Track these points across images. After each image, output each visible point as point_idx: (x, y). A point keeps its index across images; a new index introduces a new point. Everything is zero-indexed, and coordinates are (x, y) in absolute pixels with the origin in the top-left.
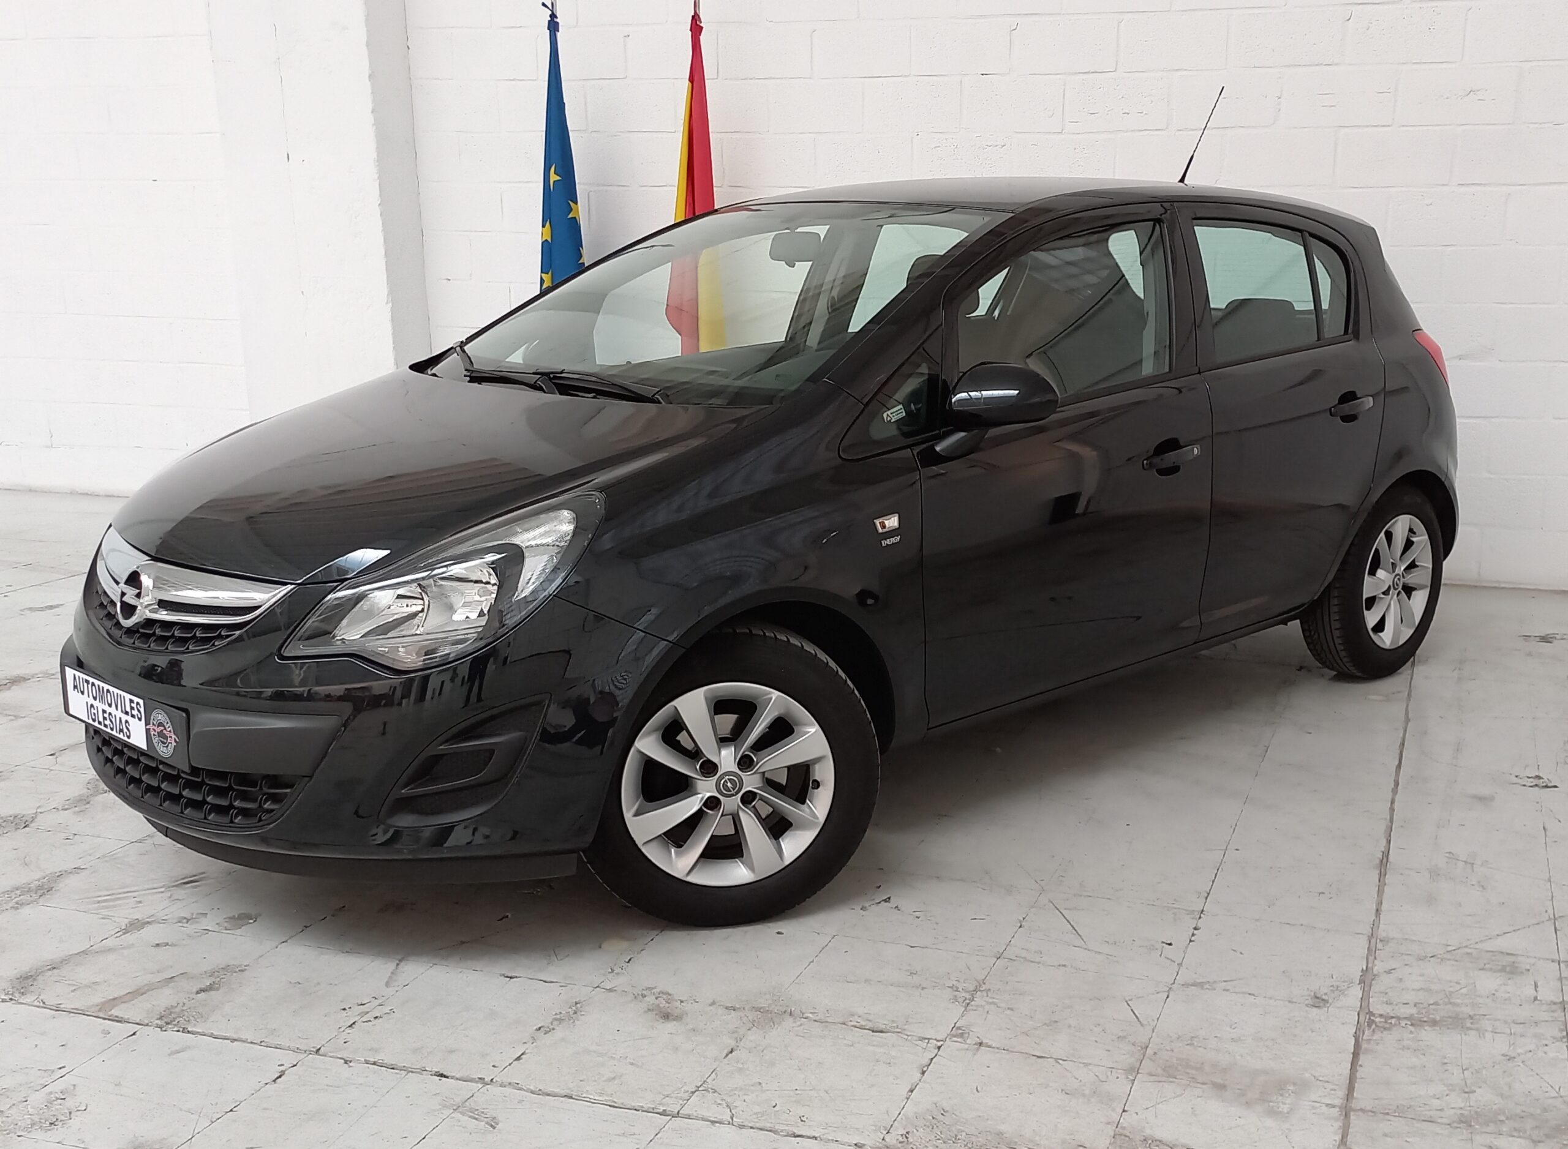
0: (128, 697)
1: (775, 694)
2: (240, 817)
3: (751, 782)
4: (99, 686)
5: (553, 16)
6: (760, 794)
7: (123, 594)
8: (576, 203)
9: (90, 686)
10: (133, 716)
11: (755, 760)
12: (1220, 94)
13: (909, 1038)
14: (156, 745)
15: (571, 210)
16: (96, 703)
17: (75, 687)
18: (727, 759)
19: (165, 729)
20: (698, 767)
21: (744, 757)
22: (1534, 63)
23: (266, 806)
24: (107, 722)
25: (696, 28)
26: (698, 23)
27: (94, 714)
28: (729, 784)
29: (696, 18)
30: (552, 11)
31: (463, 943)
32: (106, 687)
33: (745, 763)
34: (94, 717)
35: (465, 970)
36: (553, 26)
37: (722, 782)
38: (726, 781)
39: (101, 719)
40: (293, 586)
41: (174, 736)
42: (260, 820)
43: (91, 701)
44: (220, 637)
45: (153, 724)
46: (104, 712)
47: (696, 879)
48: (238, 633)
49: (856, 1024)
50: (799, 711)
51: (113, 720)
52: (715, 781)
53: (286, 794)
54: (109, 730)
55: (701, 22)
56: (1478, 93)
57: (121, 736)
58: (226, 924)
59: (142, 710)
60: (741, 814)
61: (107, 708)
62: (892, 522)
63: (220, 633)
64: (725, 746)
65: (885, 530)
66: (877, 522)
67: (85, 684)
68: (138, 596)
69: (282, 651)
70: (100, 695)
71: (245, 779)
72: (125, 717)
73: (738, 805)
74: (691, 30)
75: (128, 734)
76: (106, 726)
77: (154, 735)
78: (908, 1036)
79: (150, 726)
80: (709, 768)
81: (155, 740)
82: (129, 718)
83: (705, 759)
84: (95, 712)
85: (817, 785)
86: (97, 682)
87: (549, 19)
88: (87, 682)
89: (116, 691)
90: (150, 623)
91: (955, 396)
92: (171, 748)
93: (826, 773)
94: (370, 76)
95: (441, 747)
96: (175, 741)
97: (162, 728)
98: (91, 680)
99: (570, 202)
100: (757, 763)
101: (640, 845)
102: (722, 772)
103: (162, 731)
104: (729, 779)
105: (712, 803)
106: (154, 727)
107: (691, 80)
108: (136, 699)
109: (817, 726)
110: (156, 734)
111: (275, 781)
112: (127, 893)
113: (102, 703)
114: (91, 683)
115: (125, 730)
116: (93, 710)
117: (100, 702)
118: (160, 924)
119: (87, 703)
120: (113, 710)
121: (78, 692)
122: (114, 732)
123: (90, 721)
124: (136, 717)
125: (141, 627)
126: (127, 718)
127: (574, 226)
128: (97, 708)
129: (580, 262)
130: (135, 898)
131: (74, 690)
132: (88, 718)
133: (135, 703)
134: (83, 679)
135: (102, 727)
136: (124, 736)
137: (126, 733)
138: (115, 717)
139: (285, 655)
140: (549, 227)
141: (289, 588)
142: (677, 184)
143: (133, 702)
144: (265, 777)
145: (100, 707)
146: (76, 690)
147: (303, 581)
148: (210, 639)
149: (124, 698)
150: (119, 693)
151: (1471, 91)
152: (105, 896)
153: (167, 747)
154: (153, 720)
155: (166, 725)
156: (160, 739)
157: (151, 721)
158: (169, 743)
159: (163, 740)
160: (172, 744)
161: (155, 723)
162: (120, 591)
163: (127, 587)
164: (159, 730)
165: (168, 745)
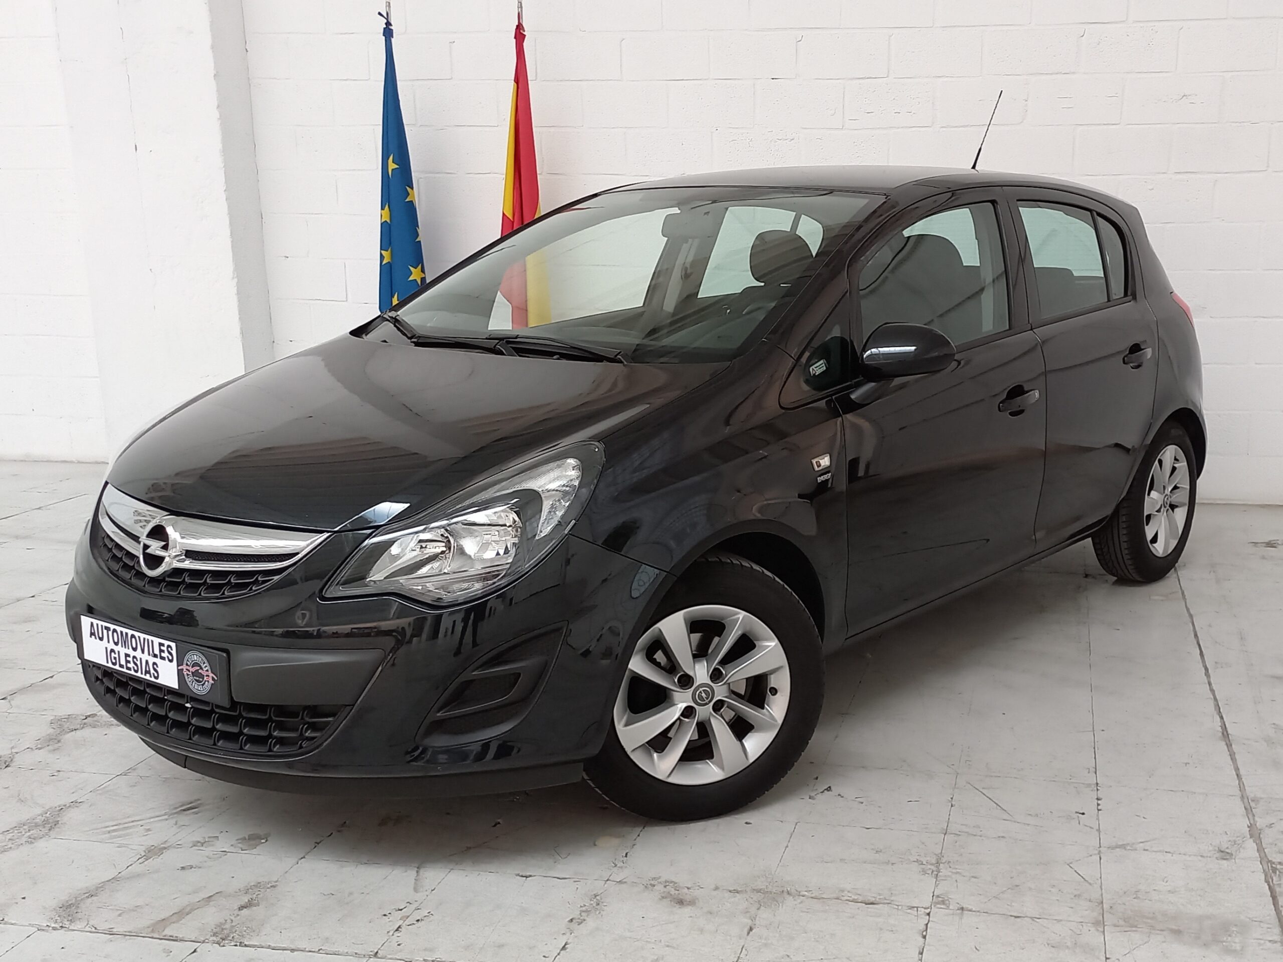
0: (157, 641)
1: (742, 615)
2: (278, 746)
3: (720, 692)
4: (122, 632)
5: (388, 24)
6: (727, 702)
7: (146, 547)
8: (412, 188)
9: (110, 633)
10: (163, 658)
11: (724, 672)
12: (1000, 96)
13: (900, 907)
14: (189, 684)
15: (408, 194)
16: (116, 648)
17: (92, 634)
18: (701, 672)
19: (201, 668)
20: (676, 680)
21: (716, 669)
22: (1234, 74)
23: (307, 734)
24: (131, 665)
25: (520, 36)
26: (521, 31)
27: (115, 658)
28: (703, 695)
29: (519, 27)
30: (387, 19)
31: (469, 848)
32: (130, 632)
33: (716, 676)
34: (114, 661)
35: (481, 873)
36: (388, 33)
37: (698, 692)
38: (701, 692)
39: (123, 662)
40: (329, 534)
41: (211, 675)
42: (301, 747)
43: (111, 646)
44: (256, 582)
45: (187, 665)
46: (127, 655)
47: (673, 780)
48: (276, 578)
49: (849, 898)
50: (760, 627)
51: (138, 663)
52: (692, 692)
53: (329, 722)
54: (132, 672)
55: (524, 31)
56: (1189, 97)
57: (147, 677)
58: (240, 845)
59: (174, 652)
60: (713, 721)
61: (132, 653)
62: (825, 461)
63: (257, 578)
64: (699, 661)
65: (820, 468)
66: (814, 461)
67: (105, 631)
68: (165, 548)
69: (323, 594)
70: (124, 640)
71: (282, 710)
72: (151, 660)
73: (711, 713)
74: (515, 38)
75: (156, 675)
76: (130, 669)
77: (188, 675)
78: (898, 906)
79: (184, 667)
80: (686, 681)
81: (189, 680)
82: (158, 660)
83: (682, 673)
84: (117, 656)
85: (774, 691)
86: (119, 629)
87: (385, 26)
88: (108, 629)
89: (142, 636)
90: (177, 572)
91: (865, 352)
92: (207, 686)
93: (782, 682)
94: (215, 75)
95: (474, 673)
96: (213, 679)
97: (199, 668)
98: (112, 627)
99: (408, 188)
100: (726, 676)
101: (629, 753)
102: (697, 684)
103: (198, 670)
104: (704, 690)
105: (688, 712)
106: (188, 668)
107: (517, 80)
108: (166, 643)
109: (776, 640)
110: (190, 673)
111: (314, 710)
112: (133, 822)
113: (125, 648)
114: (112, 629)
115: (152, 671)
116: (113, 654)
117: (122, 646)
118: (178, 848)
119: (106, 648)
120: (138, 654)
121: (96, 638)
122: (139, 674)
123: (110, 665)
124: (166, 659)
125: (169, 576)
126: (155, 660)
127: (411, 209)
128: (119, 652)
129: (417, 240)
130: (142, 826)
131: (91, 637)
132: (108, 662)
133: (166, 646)
134: (102, 626)
135: (125, 670)
136: (151, 677)
137: (154, 674)
138: (141, 659)
139: (326, 596)
140: (388, 209)
141: (327, 535)
142: (505, 172)
143: (163, 645)
144: (306, 708)
145: (123, 651)
146: (93, 637)
147: (340, 529)
148: (247, 585)
149: (152, 642)
150: (147, 637)
151: (1184, 96)
152: (113, 826)
153: (203, 685)
154: (188, 661)
155: (202, 665)
156: (195, 678)
157: (185, 662)
158: (205, 681)
159: (198, 679)
160: (208, 681)
161: (189, 664)
162: (142, 544)
163: (149, 542)
164: (193, 670)
165: (204, 683)
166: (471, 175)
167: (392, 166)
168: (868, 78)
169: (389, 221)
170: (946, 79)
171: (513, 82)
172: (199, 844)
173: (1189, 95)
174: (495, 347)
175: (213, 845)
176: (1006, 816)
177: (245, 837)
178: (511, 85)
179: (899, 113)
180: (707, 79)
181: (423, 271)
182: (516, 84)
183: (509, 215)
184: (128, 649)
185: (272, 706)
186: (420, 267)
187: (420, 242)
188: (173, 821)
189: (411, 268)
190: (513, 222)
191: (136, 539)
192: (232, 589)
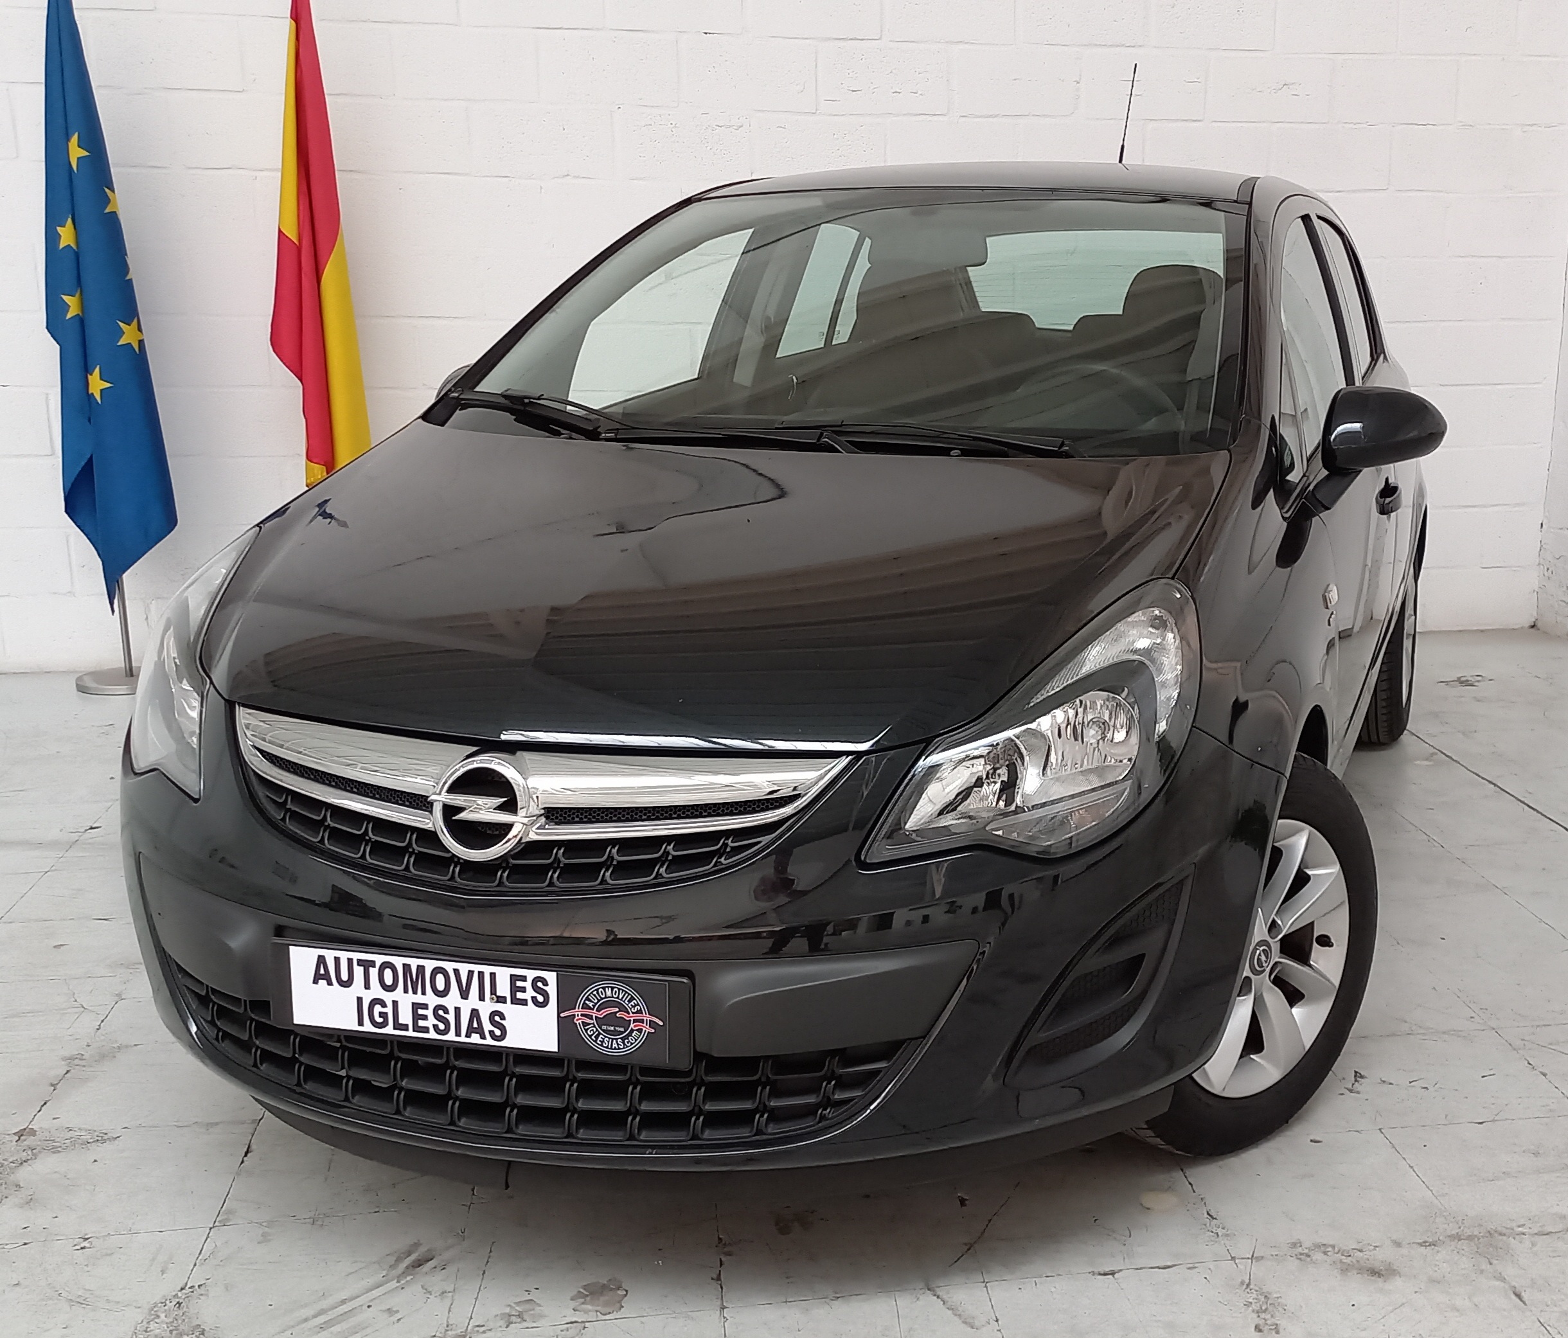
0: (504, 974)
1: (1306, 831)
2: (771, 1126)
3: (1277, 951)
4: (407, 967)
6: (1284, 964)
7: (450, 811)
8: (113, 191)
9: (374, 972)
10: (516, 1001)
11: (1279, 922)
12: (1135, 73)
15: (108, 200)
16: (388, 997)
17: (318, 978)
18: (1260, 924)
19: (623, 1010)
23: (835, 1096)
24: (429, 1023)
27: (381, 1014)
28: (1263, 958)
32: (430, 965)
33: (1275, 927)
34: (380, 1020)
37: (1257, 954)
38: (1260, 955)
39: (406, 1017)
40: (852, 757)
41: (647, 1017)
42: (824, 1119)
43: (376, 991)
44: (721, 851)
45: (585, 1006)
46: (416, 1006)
48: (765, 839)
51: (451, 1017)
53: (876, 1072)
54: (432, 1035)
57: (475, 1039)
59: (552, 989)
60: (1266, 995)
61: (432, 1000)
62: (1334, 596)
63: (725, 843)
67: (359, 971)
68: (511, 806)
69: (863, 858)
70: (415, 980)
72: (486, 1009)
75: (498, 1032)
76: (426, 1030)
77: (585, 1024)
79: (578, 1012)
82: (507, 1008)
84: (389, 1010)
86: (398, 962)
88: (366, 964)
89: (464, 968)
90: (535, 847)
92: (635, 1042)
93: (1338, 925)
95: (1089, 963)
96: (652, 1025)
97: (617, 1010)
98: (379, 959)
99: (107, 190)
100: (1285, 924)
102: (1256, 941)
103: (617, 1013)
104: (1264, 950)
105: (1244, 986)
106: (587, 1011)
108: (531, 974)
109: (1338, 866)
110: (592, 1021)
111: (848, 1056)
112: (343, 1302)
113: (415, 992)
114: (378, 965)
115: (487, 1027)
116: (378, 1009)
117: (406, 991)
118: (484, 1332)
119: (360, 1000)
120: (453, 1000)
121: (330, 983)
122: (451, 1036)
123: (368, 1027)
124: (530, 1002)
125: (515, 857)
126: (499, 1007)
127: (112, 225)
128: (395, 1003)
129: (128, 278)
130: (369, 1307)
131: (315, 982)
132: (361, 1023)
133: (530, 980)
134: (350, 961)
135: (410, 1033)
136: (483, 1037)
137: (491, 1033)
138: (457, 1010)
139: (868, 861)
140: (72, 227)
141: (844, 761)
142: (280, 167)
143: (523, 978)
144: (833, 1053)
145: (406, 1001)
146: (323, 983)
148: (711, 854)
149: (493, 975)
150: (476, 968)
151: (1285, 85)
152: (315, 1316)
153: (623, 1039)
154: (587, 999)
155: (625, 1003)
156: (604, 1027)
157: (581, 1000)
158: (632, 1031)
159: (612, 1028)
160: (640, 1031)
161: (591, 1004)
162: (438, 809)
163: (458, 800)
164: (601, 1014)
165: (630, 1034)
166: (194, 171)
167: (76, 152)
168: (851, 39)
169: (73, 246)
170: (967, 46)
171: (289, 19)
172: (513, 1319)
173: (1292, 85)
174: (818, 440)
175: (542, 1316)
177: (579, 1292)
178: (287, 24)
179: (900, 93)
180: (601, 29)
181: (140, 329)
182: (293, 22)
183: (292, 234)
184: (424, 993)
185: (767, 1058)
186: (135, 321)
187: (131, 280)
188: (416, 1288)
189: (121, 324)
190: (299, 249)
191: (421, 802)
192: (673, 868)
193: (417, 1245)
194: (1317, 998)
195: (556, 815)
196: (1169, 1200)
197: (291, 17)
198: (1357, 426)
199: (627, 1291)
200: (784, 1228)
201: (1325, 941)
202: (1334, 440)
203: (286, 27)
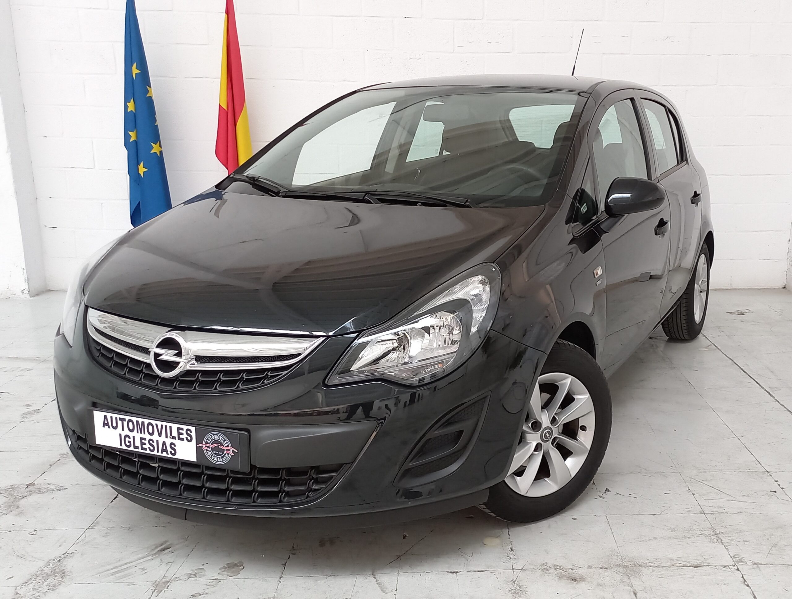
0: (175, 427)
1: (570, 378)
2: (286, 498)
3: (556, 431)
4: (137, 422)
6: (560, 438)
7: (157, 355)
8: (150, 87)
9: (125, 423)
10: (180, 439)
11: (557, 419)
12: (582, 33)
13: (717, 567)
14: (209, 458)
15: (148, 91)
16: (131, 434)
17: (104, 425)
18: (545, 419)
19: (222, 445)
20: (530, 425)
21: (554, 417)
22: (697, 24)
23: (313, 487)
24: (147, 446)
27: (129, 442)
28: (548, 435)
31: (399, 557)
32: (146, 421)
33: (554, 421)
34: (128, 444)
35: (422, 574)
37: (544, 433)
38: (546, 433)
39: (138, 444)
40: (324, 338)
41: (231, 448)
42: (308, 497)
43: (127, 432)
44: (266, 377)
45: (207, 442)
46: (142, 439)
47: (531, 494)
48: (284, 373)
49: (680, 565)
50: (579, 385)
51: (155, 444)
52: (540, 433)
53: (332, 477)
54: (148, 452)
57: (164, 454)
58: (225, 573)
59: (193, 434)
60: (550, 452)
61: (148, 437)
62: (599, 271)
63: (267, 374)
64: (545, 412)
65: (598, 276)
66: (595, 271)
67: (120, 422)
68: (179, 354)
69: (326, 383)
70: (141, 428)
71: (290, 471)
72: (168, 441)
73: (550, 446)
75: (173, 452)
76: (145, 449)
77: (207, 450)
78: (715, 566)
79: (204, 445)
80: (537, 426)
81: (208, 454)
82: (176, 441)
83: (534, 420)
84: (131, 440)
86: (135, 419)
88: (123, 420)
89: (160, 423)
90: (189, 373)
91: (609, 199)
92: (227, 458)
93: (591, 421)
95: (435, 433)
96: (233, 452)
97: (219, 445)
98: (127, 418)
99: (148, 87)
100: (560, 420)
102: (544, 427)
103: (219, 446)
104: (547, 431)
105: (538, 447)
106: (207, 445)
108: (185, 427)
109: (588, 394)
110: (210, 449)
111: (318, 470)
112: (126, 564)
113: (141, 433)
114: (127, 420)
115: (169, 449)
116: (127, 439)
117: (138, 432)
118: (177, 581)
119: (120, 435)
120: (155, 437)
121: (109, 427)
122: (155, 453)
123: (124, 447)
124: (185, 439)
125: (182, 376)
126: (173, 441)
127: (150, 102)
128: (134, 437)
129: (156, 124)
130: (136, 566)
131: (104, 426)
132: (121, 445)
133: (185, 430)
134: (116, 418)
135: (140, 450)
136: (167, 454)
137: (171, 452)
138: (157, 441)
139: (328, 384)
140: (133, 103)
141: (321, 339)
142: (220, 77)
143: (182, 429)
144: (312, 468)
145: (138, 436)
146: (106, 427)
147: (334, 333)
148: (260, 379)
149: (170, 427)
150: (164, 424)
151: (668, 37)
152: (112, 569)
153: (222, 457)
154: (207, 439)
155: (222, 442)
156: (214, 452)
157: (205, 440)
158: (225, 454)
159: (217, 453)
160: (228, 454)
161: (209, 442)
162: (152, 354)
163: (159, 351)
164: (213, 446)
165: (224, 456)
166: (187, 79)
167: (135, 71)
168: (470, 19)
169: (134, 111)
170: (522, 22)
171: (225, 14)
172: (192, 576)
173: (671, 37)
174: (364, 198)
175: (204, 575)
176: (731, 498)
177: (224, 566)
178: (224, 16)
179: (491, 43)
180: (360, 16)
181: (160, 146)
182: (226, 15)
183: (224, 106)
184: (144, 433)
185: (283, 469)
186: (159, 142)
187: (157, 125)
188: (158, 560)
189: (153, 144)
190: (227, 113)
191: (146, 351)
192: (245, 383)
193: (166, 542)
194: (579, 454)
195: (200, 359)
196: (497, 541)
197: (226, 13)
198: (629, 195)
199: (244, 567)
200: (322, 544)
201: (584, 428)
202: (610, 201)
203: (223, 17)
